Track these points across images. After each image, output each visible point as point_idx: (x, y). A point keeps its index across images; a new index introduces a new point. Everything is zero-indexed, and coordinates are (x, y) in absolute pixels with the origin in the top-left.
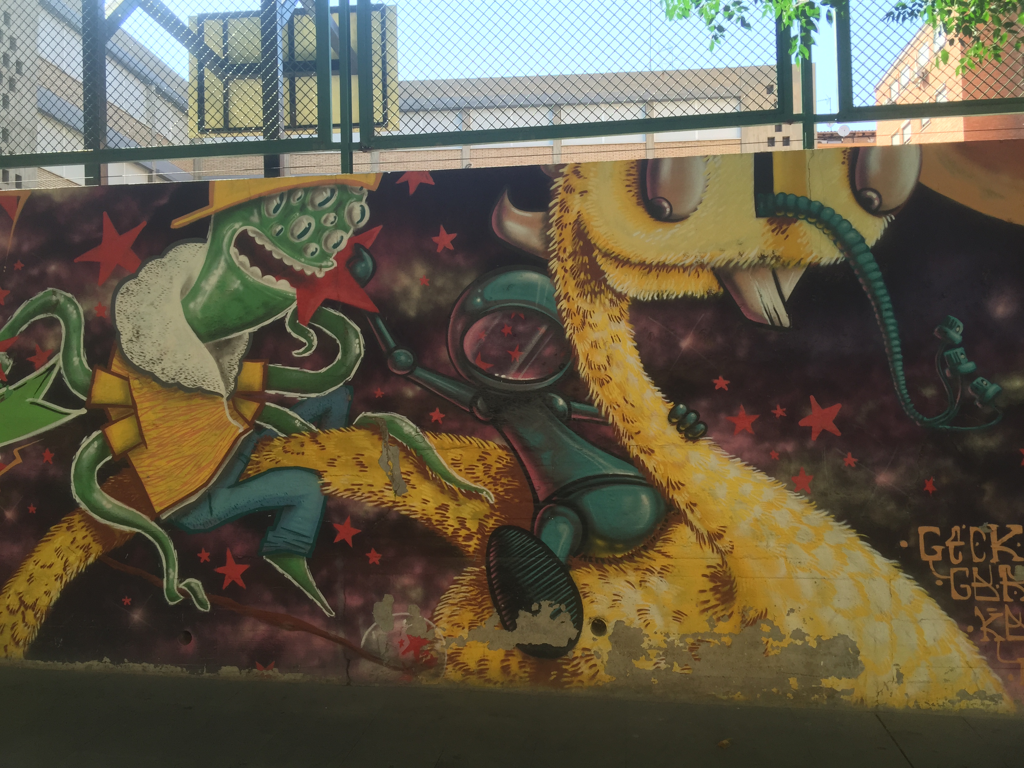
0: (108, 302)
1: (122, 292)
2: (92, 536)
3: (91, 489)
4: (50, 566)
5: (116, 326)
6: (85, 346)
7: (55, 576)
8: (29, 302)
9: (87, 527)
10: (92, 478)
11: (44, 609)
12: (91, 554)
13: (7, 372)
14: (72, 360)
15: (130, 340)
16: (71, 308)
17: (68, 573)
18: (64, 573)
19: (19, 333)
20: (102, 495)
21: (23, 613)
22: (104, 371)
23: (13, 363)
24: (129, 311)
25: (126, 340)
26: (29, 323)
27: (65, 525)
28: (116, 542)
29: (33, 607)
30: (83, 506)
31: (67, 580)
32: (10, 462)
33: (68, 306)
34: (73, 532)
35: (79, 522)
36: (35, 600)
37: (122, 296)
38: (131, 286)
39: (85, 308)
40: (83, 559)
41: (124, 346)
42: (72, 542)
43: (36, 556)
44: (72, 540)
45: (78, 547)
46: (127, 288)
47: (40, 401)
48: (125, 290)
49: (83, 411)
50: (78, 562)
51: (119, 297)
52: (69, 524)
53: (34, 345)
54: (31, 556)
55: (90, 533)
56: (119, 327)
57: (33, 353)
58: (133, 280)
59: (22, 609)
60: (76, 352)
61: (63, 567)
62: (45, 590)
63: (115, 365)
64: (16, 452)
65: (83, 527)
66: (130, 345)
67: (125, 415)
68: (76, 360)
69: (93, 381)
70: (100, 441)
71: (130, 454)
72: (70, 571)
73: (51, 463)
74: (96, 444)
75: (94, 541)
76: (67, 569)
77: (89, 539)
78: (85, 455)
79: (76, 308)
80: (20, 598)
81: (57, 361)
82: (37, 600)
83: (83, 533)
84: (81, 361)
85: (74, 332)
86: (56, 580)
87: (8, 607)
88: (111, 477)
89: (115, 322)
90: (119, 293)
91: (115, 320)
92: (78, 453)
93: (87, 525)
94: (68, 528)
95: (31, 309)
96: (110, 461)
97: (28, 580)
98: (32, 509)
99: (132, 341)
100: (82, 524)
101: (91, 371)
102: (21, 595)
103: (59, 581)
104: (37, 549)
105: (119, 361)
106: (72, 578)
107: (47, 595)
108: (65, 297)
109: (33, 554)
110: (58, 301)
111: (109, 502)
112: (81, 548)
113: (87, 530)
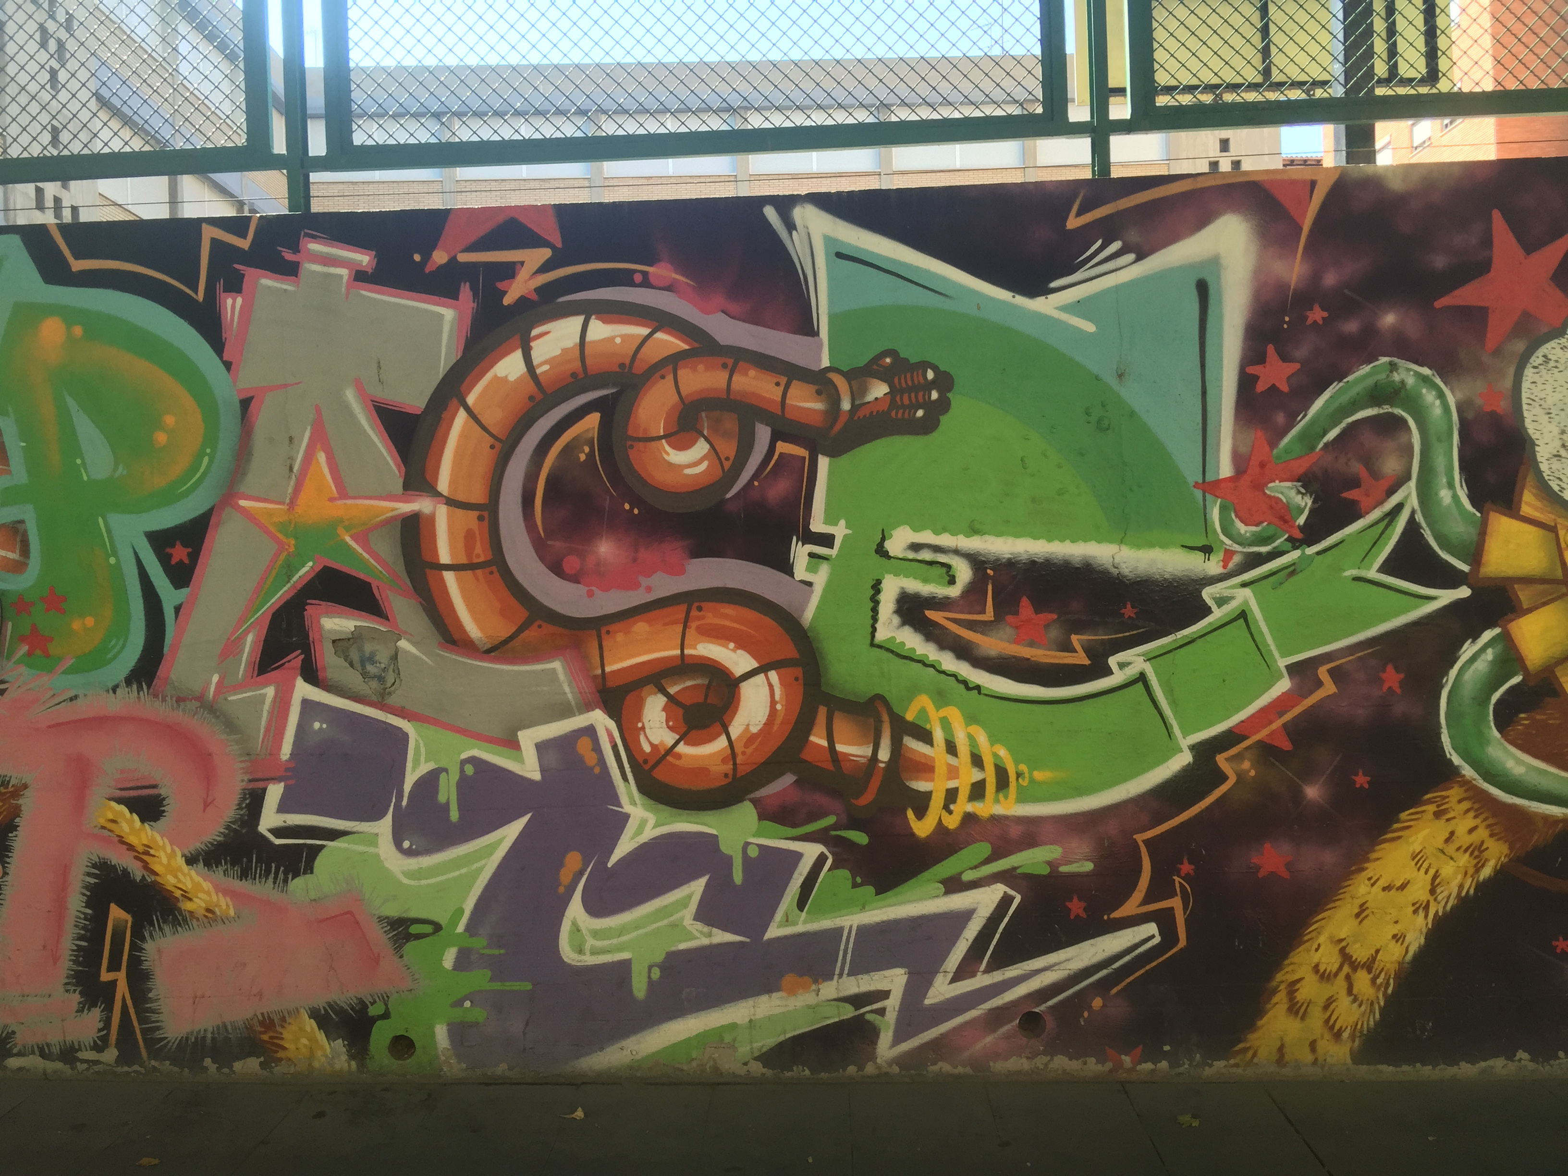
0: (1508, 383)
1: (1535, 364)
2: (1488, 827)
3: (1483, 741)
4: (1403, 887)
5: (1525, 429)
6: (1462, 469)
7: (1413, 905)
8: (1341, 384)
9: (1476, 810)
10: (1483, 716)
11: (1392, 968)
12: (1487, 860)
13: (1301, 520)
14: (1436, 494)
15: (1555, 456)
16: (1429, 397)
17: (1440, 898)
18: (1431, 899)
19: (1321, 445)
20: (1505, 748)
21: (1348, 977)
22: (1505, 515)
23: (1313, 502)
24: (1550, 401)
25: (1547, 456)
26: (1343, 425)
27: (1432, 808)
28: (1536, 837)
29: (1369, 966)
30: (1468, 772)
31: (1437, 912)
32: (1312, 692)
33: (1424, 391)
34: (1448, 820)
35: (1460, 801)
36: (1373, 952)
37: (1536, 370)
38: (1553, 351)
39: (1460, 395)
40: (1471, 871)
41: (1544, 467)
42: (1447, 841)
43: (1372, 869)
44: (1447, 835)
45: (1458, 849)
46: (1545, 356)
47: (1372, 573)
48: (1541, 360)
49: (1464, 592)
50: (1460, 877)
51: (1529, 372)
52: (1438, 806)
53: (1357, 468)
54: (1363, 869)
55: (1485, 820)
56: (1531, 431)
57: (1354, 483)
58: (1557, 341)
59: (1346, 969)
60: (1445, 480)
61: (1429, 887)
62: (1395, 932)
63: (1526, 503)
64: (1323, 672)
65: (1467, 811)
66: (1556, 465)
67: (1550, 597)
68: (1445, 495)
69: (1483, 533)
70: (1499, 648)
71: (1559, 672)
72: (1445, 894)
73: (1398, 691)
74: (1490, 654)
75: (1491, 836)
76: (1439, 891)
77: (1482, 833)
78: (1468, 675)
79: (1441, 396)
80: (1342, 951)
81: (1407, 497)
82: (1377, 951)
83: (1469, 821)
84: (1455, 497)
85: (1439, 440)
86: (1415, 912)
87: (1316, 968)
88: (1522, 715)
89: (1524, 421)
90: (1529, 366)
91: (1522, 419)
92: (1453, 672)
93: (1476, 806)
94: (1438, 815)
95: (1344, 399)
96: (1518, 684)
97: (1357, 915)
98: (1361, 780)
99: (1560, 456)
100: (1466, 805)
101: (1479, 515)
102: (1344, 944)
103: (1422, 914)
104: (1373, 856)
105: (1535, 495)
106: (1449, 907)
107: (1397, 941)
108: (1417, 374)
109: (1366, 865)
110: (1403, 382)
111: (1519, 762)
112: (1466, 851)
113: (1476, 817)
